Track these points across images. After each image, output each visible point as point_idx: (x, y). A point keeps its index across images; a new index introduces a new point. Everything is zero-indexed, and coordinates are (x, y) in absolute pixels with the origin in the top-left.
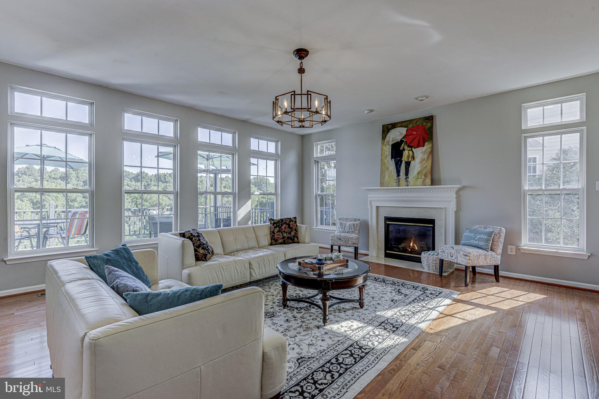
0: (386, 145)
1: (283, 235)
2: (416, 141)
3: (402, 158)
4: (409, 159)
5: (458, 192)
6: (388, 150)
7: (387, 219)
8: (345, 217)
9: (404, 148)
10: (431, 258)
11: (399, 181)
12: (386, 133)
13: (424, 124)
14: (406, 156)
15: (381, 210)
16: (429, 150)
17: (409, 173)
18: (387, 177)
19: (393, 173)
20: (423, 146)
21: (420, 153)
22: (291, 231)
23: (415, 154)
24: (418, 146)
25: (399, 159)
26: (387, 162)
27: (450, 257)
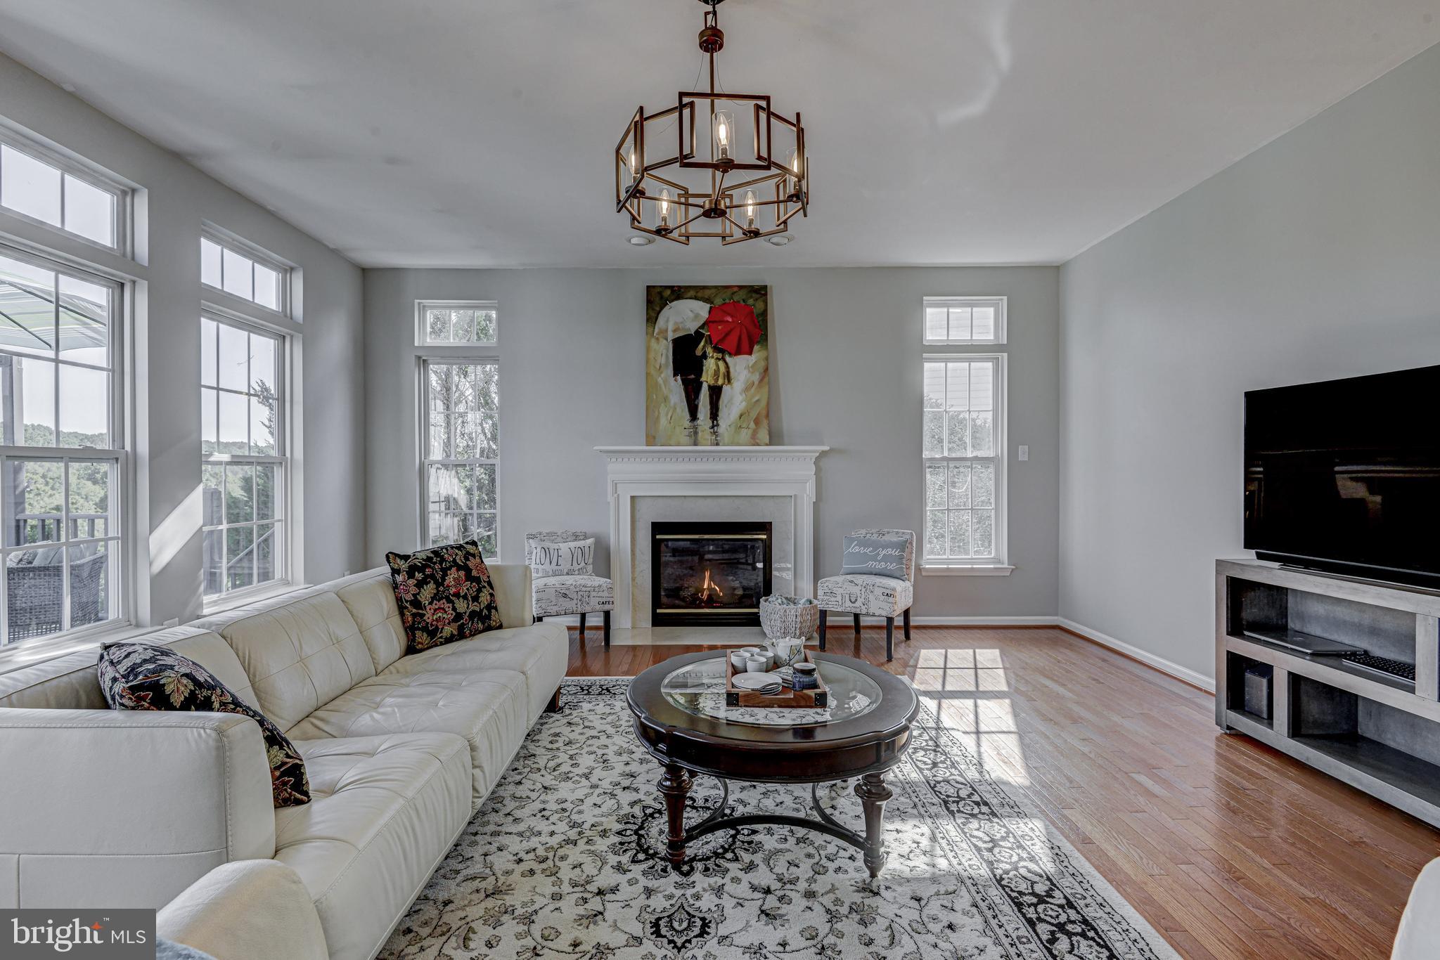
0: (657, 339)
1: (454, 609)
2: (731, 342)
3: (701, 376)
4: (717, 379)
5: (817, 462)
6: (664, 353)
7: (657, 528)
8: (545, 531)
9: (705, 352)
10: (792, 611)
11: (696, 433)
12: (658, 309)
13: (751, 302)
14: (711, 372)
15: (643, 507)
16: (763, 364)
17: (720, 414)
18: (663, 421)
19: (679, 410)
20: (750, 353)
21: (742, 367)
22: (479, 590)
23: (732, 370)
24: (738, 352)
25: (693, 376)
26: (664, 382)
27: (848, 604)
